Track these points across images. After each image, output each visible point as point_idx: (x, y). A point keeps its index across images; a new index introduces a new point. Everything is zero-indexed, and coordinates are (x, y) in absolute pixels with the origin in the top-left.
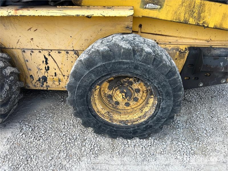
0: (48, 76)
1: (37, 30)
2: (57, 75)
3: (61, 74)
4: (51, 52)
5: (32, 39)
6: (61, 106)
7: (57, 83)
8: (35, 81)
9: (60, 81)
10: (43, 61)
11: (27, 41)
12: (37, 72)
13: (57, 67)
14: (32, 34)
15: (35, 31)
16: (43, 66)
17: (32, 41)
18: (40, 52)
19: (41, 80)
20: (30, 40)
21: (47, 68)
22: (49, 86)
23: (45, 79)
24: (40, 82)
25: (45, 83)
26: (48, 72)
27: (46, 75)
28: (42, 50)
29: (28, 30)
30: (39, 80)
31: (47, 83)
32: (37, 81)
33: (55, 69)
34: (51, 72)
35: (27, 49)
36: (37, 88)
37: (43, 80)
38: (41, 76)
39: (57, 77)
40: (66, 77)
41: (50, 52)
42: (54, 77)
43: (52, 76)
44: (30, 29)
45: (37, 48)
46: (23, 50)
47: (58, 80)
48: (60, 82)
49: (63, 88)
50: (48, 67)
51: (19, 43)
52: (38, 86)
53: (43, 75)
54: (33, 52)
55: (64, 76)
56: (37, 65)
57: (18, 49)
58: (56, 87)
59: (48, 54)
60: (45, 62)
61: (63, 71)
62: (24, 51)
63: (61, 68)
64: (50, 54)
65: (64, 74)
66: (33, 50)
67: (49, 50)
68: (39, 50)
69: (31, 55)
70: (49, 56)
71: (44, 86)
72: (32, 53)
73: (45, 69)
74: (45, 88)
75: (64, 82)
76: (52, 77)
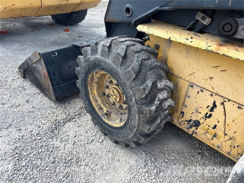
0: (203, 123)
1: (225, 71)
2: (216, 128)
3: (223, 131)
4: (227, 102)
5: (212, 78)
6: (196, 160)
7: (210, 137)
8: (184, 119)
9: (216, 137)
10: (208, 106)
11: (204, 78)
12: (192, 113)
13: (223, 121)
14: (215, 73)
15: (222, 71)
16: (204, 111)
17: (209, 80)
18: (212, 95)
19: (192, 122)
20: (208, 79)
21: (208, 115)
22: (197, 134)
23: (197, 124)
24: (189, 124)
25: (194, 128)
26: (206, 120)
27: (201, 121)
28: (216, 94)
29: (213, 67)
30: (190, 121)
31: (197, 129)
32: (185, 121)
33: (218, 122)
34: (211, 122)
35: (197, 85)
36: (181, 127)
37: (194, 124)
38: (194, 118)
39: (215, 131)
40: (227, 138)
41: (225, 102)
42: (210, 129)
43: (209, 126)
44: (216, 67)
45: (212, 90)
46: (191, 84)
47: (213, 135)
48: (214, 138)
49: (213, 145)
50: (210, 115)
51: (192, 76)
52: (184, 126)
53: (198, 119)
54: (202, 91)
55: (226, 135)
56: (197, 106)
57: (186, 80)
58: (206, 139)
59: (221, 103)
60: (209, 108)
61: (228, 129)
62: (192, 86)
63: (228, 125)
64: (225, 103)
65: (226, 132)
66: (203, 90)
67: (227, 99)
68: (211, 93)
69: (198, 92)
70: (221, 104)
71: (192, 130)
72: (200, 92)
73: (205, 116)
74: (190, 133)
75: (220, 140)
76: (207, 127)
